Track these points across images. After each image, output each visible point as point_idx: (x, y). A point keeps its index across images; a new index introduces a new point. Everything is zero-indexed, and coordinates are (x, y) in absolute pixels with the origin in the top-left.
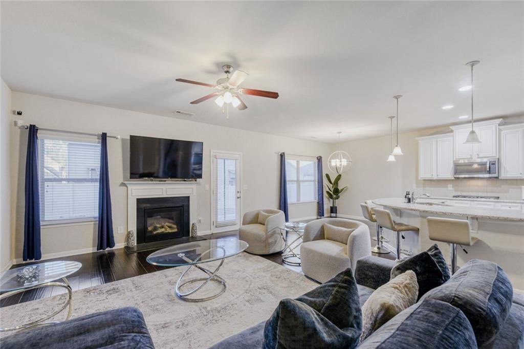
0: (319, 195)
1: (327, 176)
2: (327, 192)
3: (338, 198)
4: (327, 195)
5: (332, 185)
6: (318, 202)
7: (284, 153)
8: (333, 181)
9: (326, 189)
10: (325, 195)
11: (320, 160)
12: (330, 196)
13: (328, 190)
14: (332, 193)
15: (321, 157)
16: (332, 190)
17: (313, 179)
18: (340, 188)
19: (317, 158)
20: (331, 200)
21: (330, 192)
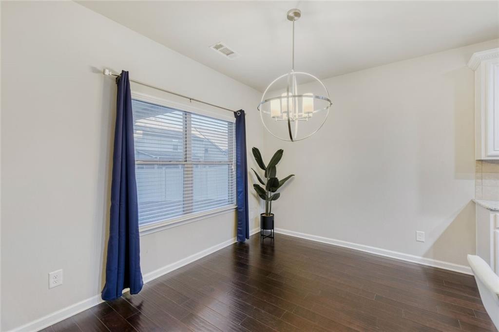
0: (238, 193)
1: (256, 152)
2: (256, 186)
3: (276, 197)
4: (255, 192)
5: (264, 171)
6: (237, 209)
7: (125, 74)
8: (266, 163)
9: (252, 180)
10: (251, 190)
11: (240, 117)
12: (261, 194)
13: (258, 183)
14: (264, 187)
15: (242, 112)
16: (265, 181)
17: (226, 159)
18: (280, 176)
19: (235, 113)
20: (263, 201)
21: (261, 185)
